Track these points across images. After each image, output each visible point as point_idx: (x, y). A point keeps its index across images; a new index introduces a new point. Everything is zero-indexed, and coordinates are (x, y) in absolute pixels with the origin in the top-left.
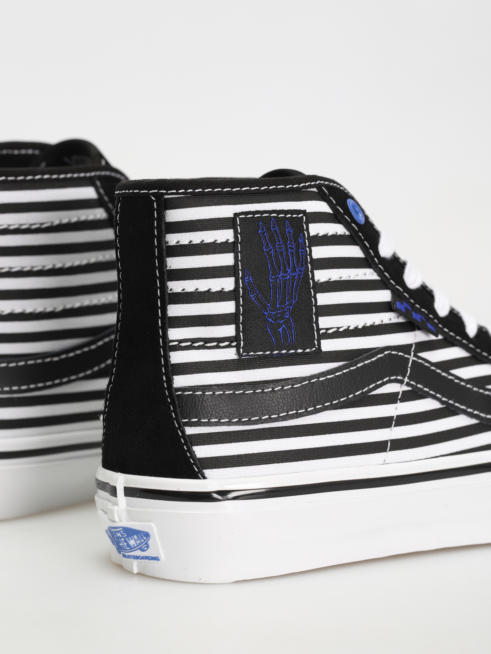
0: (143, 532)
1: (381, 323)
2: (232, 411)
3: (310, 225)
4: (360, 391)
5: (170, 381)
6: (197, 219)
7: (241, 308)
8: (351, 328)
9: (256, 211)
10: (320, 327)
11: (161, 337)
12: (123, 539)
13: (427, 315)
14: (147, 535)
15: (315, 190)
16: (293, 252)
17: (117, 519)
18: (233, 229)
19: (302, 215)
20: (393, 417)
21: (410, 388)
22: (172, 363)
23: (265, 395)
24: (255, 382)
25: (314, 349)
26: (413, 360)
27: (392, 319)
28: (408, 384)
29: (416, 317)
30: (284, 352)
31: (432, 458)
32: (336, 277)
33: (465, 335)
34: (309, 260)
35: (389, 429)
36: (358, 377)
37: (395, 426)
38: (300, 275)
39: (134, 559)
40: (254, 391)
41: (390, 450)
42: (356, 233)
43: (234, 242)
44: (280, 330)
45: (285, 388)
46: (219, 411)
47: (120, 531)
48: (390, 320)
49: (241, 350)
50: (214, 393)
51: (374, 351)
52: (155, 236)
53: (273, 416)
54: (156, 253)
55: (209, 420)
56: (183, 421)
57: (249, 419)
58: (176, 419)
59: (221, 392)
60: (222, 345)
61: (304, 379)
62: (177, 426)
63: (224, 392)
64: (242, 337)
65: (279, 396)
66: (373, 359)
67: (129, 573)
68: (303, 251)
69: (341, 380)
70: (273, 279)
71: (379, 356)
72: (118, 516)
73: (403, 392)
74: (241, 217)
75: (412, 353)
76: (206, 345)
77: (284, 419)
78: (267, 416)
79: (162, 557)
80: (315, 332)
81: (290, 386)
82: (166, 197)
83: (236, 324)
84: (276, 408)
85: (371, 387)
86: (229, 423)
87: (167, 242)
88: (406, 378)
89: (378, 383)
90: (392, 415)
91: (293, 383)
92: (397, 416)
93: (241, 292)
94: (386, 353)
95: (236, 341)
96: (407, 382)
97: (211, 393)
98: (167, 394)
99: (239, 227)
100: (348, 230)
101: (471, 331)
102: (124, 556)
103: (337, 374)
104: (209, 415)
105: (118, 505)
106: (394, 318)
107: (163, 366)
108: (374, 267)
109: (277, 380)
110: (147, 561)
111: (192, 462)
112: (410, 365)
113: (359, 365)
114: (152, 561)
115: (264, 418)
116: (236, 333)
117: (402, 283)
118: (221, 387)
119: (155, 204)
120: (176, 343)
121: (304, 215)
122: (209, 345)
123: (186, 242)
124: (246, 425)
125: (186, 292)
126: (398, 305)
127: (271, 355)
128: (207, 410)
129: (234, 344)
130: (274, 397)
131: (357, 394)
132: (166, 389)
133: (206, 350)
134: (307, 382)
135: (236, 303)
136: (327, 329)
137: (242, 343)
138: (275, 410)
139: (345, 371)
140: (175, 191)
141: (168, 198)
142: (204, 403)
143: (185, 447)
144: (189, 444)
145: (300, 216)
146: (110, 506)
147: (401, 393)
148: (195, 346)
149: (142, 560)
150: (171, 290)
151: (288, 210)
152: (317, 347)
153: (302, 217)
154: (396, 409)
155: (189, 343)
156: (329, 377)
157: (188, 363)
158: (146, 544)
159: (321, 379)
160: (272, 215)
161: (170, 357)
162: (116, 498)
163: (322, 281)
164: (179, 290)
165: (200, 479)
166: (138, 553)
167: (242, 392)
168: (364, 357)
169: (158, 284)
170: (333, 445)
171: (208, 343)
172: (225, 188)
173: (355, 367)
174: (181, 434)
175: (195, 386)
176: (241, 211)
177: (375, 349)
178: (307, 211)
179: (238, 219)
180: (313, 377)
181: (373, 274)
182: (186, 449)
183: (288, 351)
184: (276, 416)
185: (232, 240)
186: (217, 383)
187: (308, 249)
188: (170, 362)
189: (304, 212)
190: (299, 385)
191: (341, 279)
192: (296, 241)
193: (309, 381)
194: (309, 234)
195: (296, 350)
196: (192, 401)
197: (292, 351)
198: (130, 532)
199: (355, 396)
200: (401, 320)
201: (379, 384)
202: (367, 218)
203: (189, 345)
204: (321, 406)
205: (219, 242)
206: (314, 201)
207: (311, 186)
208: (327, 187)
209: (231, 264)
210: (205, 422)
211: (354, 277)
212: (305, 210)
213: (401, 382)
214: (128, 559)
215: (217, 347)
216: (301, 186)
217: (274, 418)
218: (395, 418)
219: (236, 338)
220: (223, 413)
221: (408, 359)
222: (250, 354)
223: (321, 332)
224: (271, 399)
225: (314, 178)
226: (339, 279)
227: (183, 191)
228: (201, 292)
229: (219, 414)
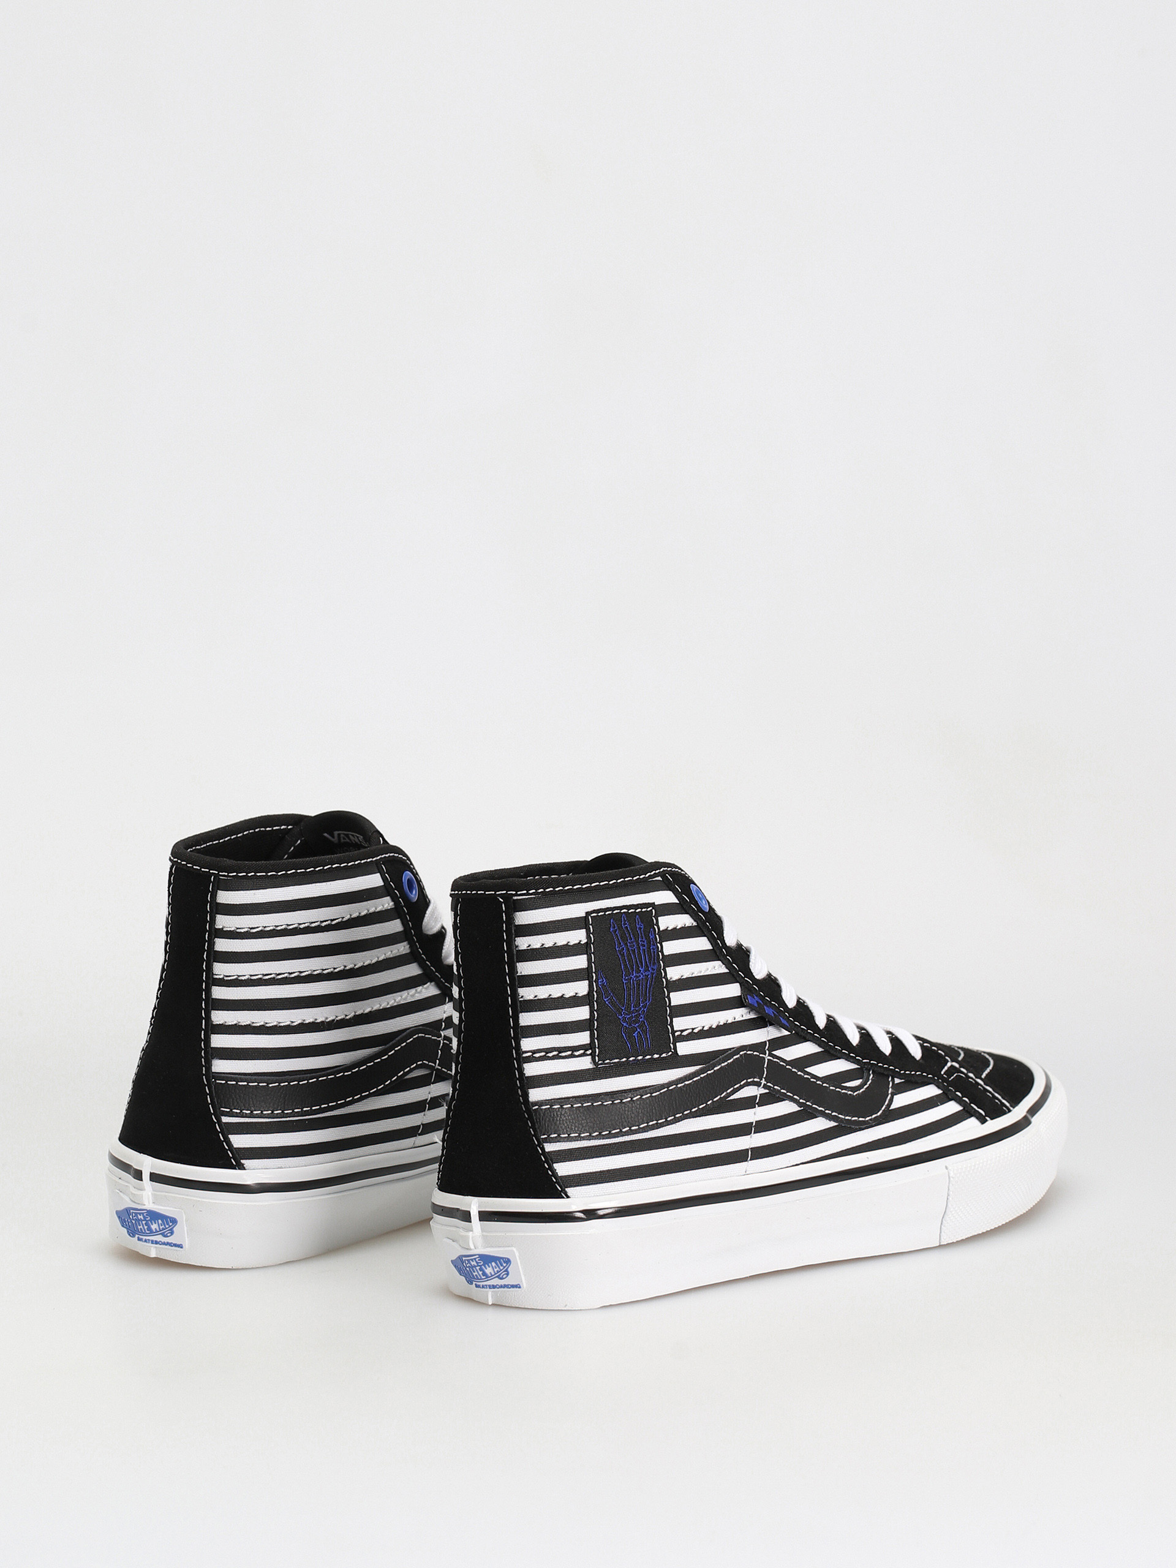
0: (502, 1258)
1: (734, 1021)
2: (591, 1124)
3: (659, 918)
4: (719, 1097)
5: (526, 1095)
6: (549, 920)
7: (595, 1013)
8: (705, 1029)
9: (608, 908)
10: (675, 1029)
11: (514, 1048)
12: (478, 1268)
13: (778, 1008)
14: (508, 1261)
15: (659, 878)
16: (644, 950)
17: (472, 1247)
18: (585, 928)
19: (651, 908)
20: (752, 1123)
21: (767, 1091)
22: (526, 1075)
23: (623, 1105)
24: (612, 1092)
25: (670, 1053)
26: (768, 1059)
27: (744, 1016)
28: (765, 1087)
29: (769, 1011)
30: (640, 1058)
31: (793, 1166)
32: (688, 974)
33: (815, 1027)
34: (661, 957)
35: (749, 1136)
36: (716, 1082)
37: (754, 1133)
38: (652, 974)
39: (490, 1288)
40: (613, 1102)
41: (751, 1160)
42: (704, 923)
43: (587, 943)
44: (635, 1034)
45: (644, 1097)
46: (579, 1124)
47: (475, 1259)
48: (743, 1016)
49: (597, 1058)
50: (572, 1105)
51: (729, 1052)
52: (505, 941)
53: (633, 1128)
54: (506, 959)
55: (569, 1135)
56: (542, 1137)
57: (610, 1132)
58: (535, 1135)
59: (580, 1105)
60: (577, 1053)
61: (662, 1086)
62: (536, 1143)
63: (582, 1104)
64: (597, 1044)
65: (638, 1106)
66: (729, 1061)
67: (482, 1304)
68: (654, 947)
69: (699, 1086)
70: (626, 980)
71: (735, 1057)
72: (474, 1243)
73: (760, 1095)
74: (592, 915)
75: (767, 1052)
76: (560, 1055)
77: (644, 1130)
78: (628, 1128)
79: (524, 1285)
80: (671, 1035)
81: (649, 1095)
82: (515, 898)
83: (590, 1030)
84: (636, 1119)
85: (729, 1091)
86: (590, 1138)
87: (517, 947)
88: (763, 1079)
89: (735, 1087)
90: (751, 1121)
91: (652, 1091)
92: (756, 1122)
93: (596, 996)
94: (741, 1053)
95: (591, 1049)
96: (764, 1084)
97: (569, 1106)
98: (524, 1109)
99: (591, 927)
100: (695, 921)
101: (821, 1022)
102: (477, 1286)
103: (695, 1079)
104: (569, 1130)
105: (472, 1231)
106: (746, 1014)
107: (517, 1079)
108: (722, 959)
109: (635, 1089)
110: (506, 1289)
111: (555, 1180)
112: (765, 1066)
113: (715, 1069)
114: (512, 1289)
115: (624, 1130)
116: (591, 1040)
117: (749, 974)
118: (579, 1099)
119: (503, 905)
120: (530, 1054)
121: (653, 908)
122: (563, 1054)
123: (538, 946)
124: (607, 1138)
125: (538, 999)
126: (750, 1000)
127: (636, 1061)
128: (566, 1125)
129: (589, 1052)
130: (633, 1107)
131: (715, 1100)
132: (522, 1103)
133: (561, 1060)
134: (666, 1089)
135: (590, 1008)
136: (682, 1031)
137: (597, 1050)
138: (635, 1122)
139: (702, 1076)
140: (525, 892)
141: (517, 900)
142: (563, 1117)
143: (546, 1165)
144: (550, 1162)
145: (649, 909)
146: (463, 1233)
147: (758, 1096)
148: (549, 1057)
149: (500, 1289)
150: (522, 997)
151: (638, 905)
152: (673, 1050)
153: (651, 910)
154: (755, 1114)
155: (543, 1054)
156: (687, 1083)
157: (544, 1075)
158: (506, 1271)
159: (679, 1086)
160: (622, 911)
161: (524, 1069)
162: (470, 1223)
163: (674, 979)
164: (531, 997)
165: (564, 1198)
166: (496, 1282)
167: (600, 1103)
168: (720, 1059)
169: (509, 991)
170: (694, 1156)
171: (563, 1052)
172: (576, 885)
173: (712, 1071)
174: (541, 1152)
175: (551, 1100)
176: (592, 909)
177: (730, 1049)
178: (656, 904)
179: (590, 917)
180: (670, 1084)
181: (721, 967)
182: (547, 1167)
183: (644, 1057)
184: (637, 1127)
185: (584, 941)
186: (574, 1095)
187: (659, 945)
188: (525, 1074)
189: (652, 905)
190: (658, 1093)
191: (693, 975)
192: (647, 937)
193: (668, 1088)
194: (659, 929)
195: (652, 1055)
196: (550, 1116)
197: (648, 1057)
198: (487, 1259)
199: (713, 1102)
200: (752, 1016)
201: (737, 1088)
202: (710, 907)
203: (543, 1056)
204: (681, 1114)
205: (571, 944)
206: (661, 892)
207: (656, 875)
208: (672, 874)
209: (585, 967)
210: (565, 1137)
211: (705, 971)
212: (654, 903)
213: (758, 1084)
214: (483, 1289)
215: (572, 1056)
216: (647, 875)
217: (635, 1130)
218: (754, 1124)
219: (591, 1046)
220: (583, 1127)
221: (764, 1058)
222: (606, 1062)
223: (677, 1034)
224: (630, 1110)
225: (657, 865)
226: (691, 976)
227: (534, 891)
228: (555, 998)
229: (579, 1128)
